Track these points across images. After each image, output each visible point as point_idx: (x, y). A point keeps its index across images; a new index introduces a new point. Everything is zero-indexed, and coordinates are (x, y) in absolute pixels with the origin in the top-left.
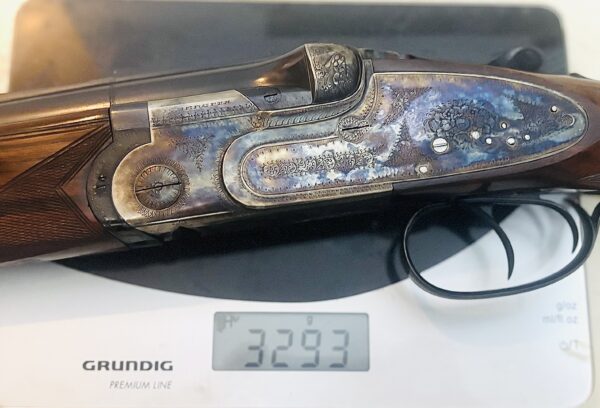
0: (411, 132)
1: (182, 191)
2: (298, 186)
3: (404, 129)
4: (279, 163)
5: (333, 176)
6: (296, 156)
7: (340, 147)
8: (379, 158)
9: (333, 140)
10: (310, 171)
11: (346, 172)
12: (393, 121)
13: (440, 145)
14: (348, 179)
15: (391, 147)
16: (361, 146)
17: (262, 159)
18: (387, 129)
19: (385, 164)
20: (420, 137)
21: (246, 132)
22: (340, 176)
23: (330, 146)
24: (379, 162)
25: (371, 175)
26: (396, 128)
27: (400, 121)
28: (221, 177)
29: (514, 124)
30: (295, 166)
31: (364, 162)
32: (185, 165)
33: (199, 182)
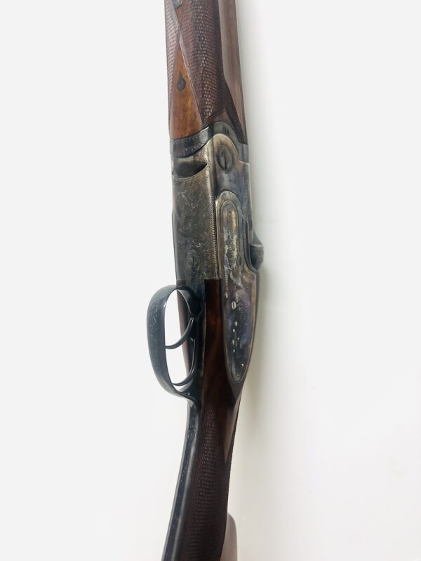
0: (239, 291)
1: (223, 169)
2: (224, 229)
3: (239, 288)
4: (232, 221)
5: (226, 248)
6: (234, 231)
7: (235, 253)
8: (231, 273)
9: (237, 251)
10: (229, 237)
11: (227, 255)
12: (242, 283)
13: (234, 305)
14: (225, 256)
15: (234, 280)
16: (235, 265)
17: (233, 213)
18: (240, 279)
19: (229, 276)
20: (237, 295)
21: (241, 208)
22: (226, 252)
23: (236, 249)
25: (226, 268)
26: (240, 284)
27: (242, 286)
28: (228, 190)
29: (239, 344)
30: (230, 229)
31: (230, 266)
32: (232, 174)
33: (226, 178)
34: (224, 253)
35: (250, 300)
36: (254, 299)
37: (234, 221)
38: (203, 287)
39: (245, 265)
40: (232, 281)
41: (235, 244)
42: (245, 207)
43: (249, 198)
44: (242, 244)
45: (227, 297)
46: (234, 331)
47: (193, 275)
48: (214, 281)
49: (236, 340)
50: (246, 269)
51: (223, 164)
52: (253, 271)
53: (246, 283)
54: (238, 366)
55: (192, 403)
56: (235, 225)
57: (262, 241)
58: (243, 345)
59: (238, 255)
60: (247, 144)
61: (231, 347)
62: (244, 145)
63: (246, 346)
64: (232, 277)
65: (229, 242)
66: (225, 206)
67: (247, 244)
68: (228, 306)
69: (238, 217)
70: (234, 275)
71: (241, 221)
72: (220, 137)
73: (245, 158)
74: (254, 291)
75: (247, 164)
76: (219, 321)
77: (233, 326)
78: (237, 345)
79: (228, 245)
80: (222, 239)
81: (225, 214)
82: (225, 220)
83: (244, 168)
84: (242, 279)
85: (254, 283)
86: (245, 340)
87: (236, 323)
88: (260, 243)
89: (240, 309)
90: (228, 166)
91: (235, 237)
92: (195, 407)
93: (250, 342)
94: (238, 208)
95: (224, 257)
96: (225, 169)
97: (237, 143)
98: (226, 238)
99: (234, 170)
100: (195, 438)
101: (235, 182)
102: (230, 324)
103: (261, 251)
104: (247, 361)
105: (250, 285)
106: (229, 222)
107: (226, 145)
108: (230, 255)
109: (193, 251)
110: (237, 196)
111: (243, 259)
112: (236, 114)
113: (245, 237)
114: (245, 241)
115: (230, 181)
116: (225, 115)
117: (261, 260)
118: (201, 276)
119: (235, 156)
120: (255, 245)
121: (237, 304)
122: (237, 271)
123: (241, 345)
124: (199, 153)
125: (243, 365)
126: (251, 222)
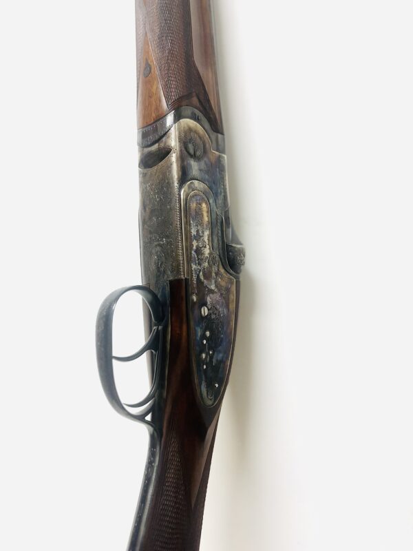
0: (211, 295)
1: (191, 156)
2: (191, 222)
3: (212, 291)
4: (202, 214)
5: (195, 243)
6: (205, 226)
7: (207, 251)
8: (201, 273)
9: (210, 249)
10: (198, 231)
11: (196, 251)
12: (216, 286)
13: (205, 311)
14: (193, 252)
15: (205, 282)
16: (206, 264)
17: (204, 205)
18: (213, 281)
19: (198, 276)
20: (208, 299)
21: (215, 202)
22: (195, 248)
23: (208, 247)
24: (200, 272)
25: (194, 267)
26: (213, 287)
27: (216, 290)
28: (197, 180)
29: (211, 357)
30: (200, 223)
31: (200, 264)
32: (202, 163)
33: (195, 167)
34: (191, 249)
35: (227, 306)
36: (232, 306)
37: (205, 214)
38: (168, 289)
39: (221, 267)
40: (203, 283)
41: (206, 239)
42: (220, 201)
43: (225, 192)
44: (216, 241)
45: (195, 300)
46: (205, 342)
47: (158, 277)
48: (179, 281)
49: (207, 354)
50: (222, 270)
51: (192, 151)
52: (231, 274)
53: (221, 286)
54: (210, 385)
55: (152, 429)
56: (206, 219)
57: (242, 242)
58: (217, 360)
59: (210, 254)
60: (222, 134)
61: (200, 362)
62: (220, 136)
63: (222, 362)
64: (202, 278)
65: (198, 237)
66: (193, 196)
67: (223, 241)
68: (196, 311)
69: (210, 211)
70: (204, 275)
71: (214, 216)
72: (187, 122)
73: (221, 149)
74: (233, 297)
75: (223, 155)
76: (185, 327)
77: (204, 336)
78: (208, 359)
79: (197, 241)
80: (188, 232)
81: (193, 205)
82: (193, 213)
83: (219, 159)
84: (215, 282)
85: (234, 288)
86: (221, 355)
87: (208, 334)
88: (241, 244)
89: (213, 317)
90: (198, 153)
91: (207, 233)
92: (156, 434)
93: (227, 358)
94: (211, 201)
95: (191, 253)
96: (194, 156)
97: (211, 132)
98: (194, 232)
99: (205, 159)
100: (154, 474)
101: (207, 172)
102: (199, 334)
103: (241, 252)
104: (223, 381)
105: (228, 290)
106: (198, 213)
107: (196, 132)
108: (198, 251)
109: (158, 249)
110: (210, 188)
111: (217, 258)
112: (208, 101)
113: (220, 235)
114: (220, 238)
115: (200, 170)
116: (195, 100)
117: (242, 263)
118: (166, 277)
119: (207, 145)
120: (233, 245)
121: (209, 310)
122: (210, 273)
123: (214, 360)
124: (164, 139)
125: (217, 385)
126: (227, 219)
